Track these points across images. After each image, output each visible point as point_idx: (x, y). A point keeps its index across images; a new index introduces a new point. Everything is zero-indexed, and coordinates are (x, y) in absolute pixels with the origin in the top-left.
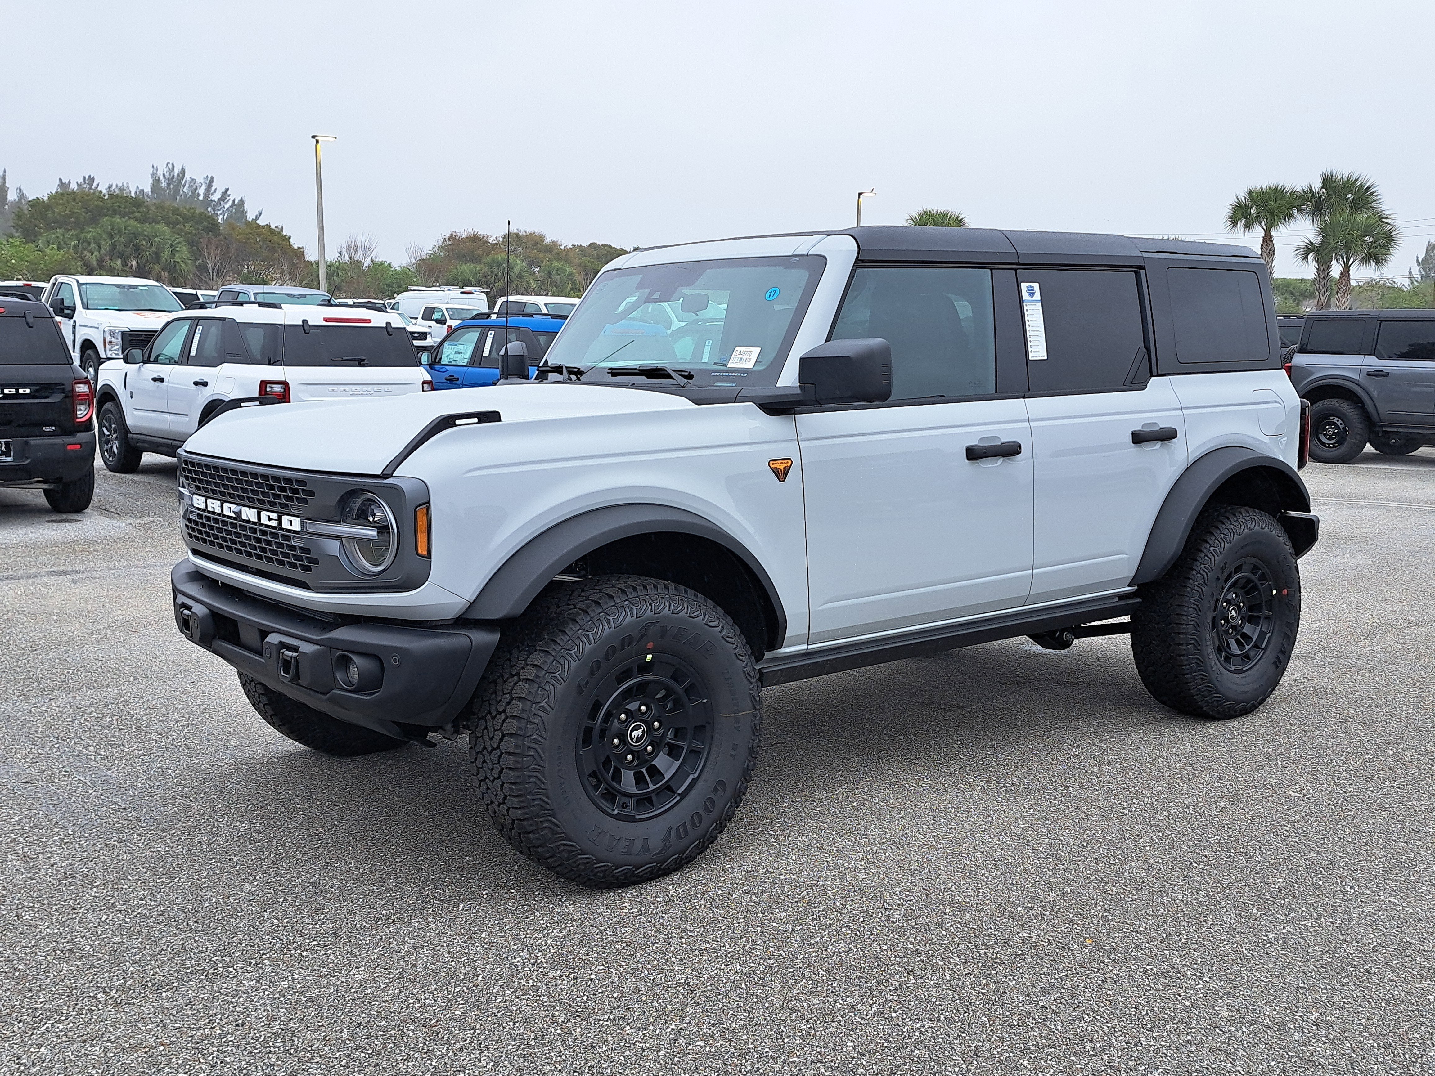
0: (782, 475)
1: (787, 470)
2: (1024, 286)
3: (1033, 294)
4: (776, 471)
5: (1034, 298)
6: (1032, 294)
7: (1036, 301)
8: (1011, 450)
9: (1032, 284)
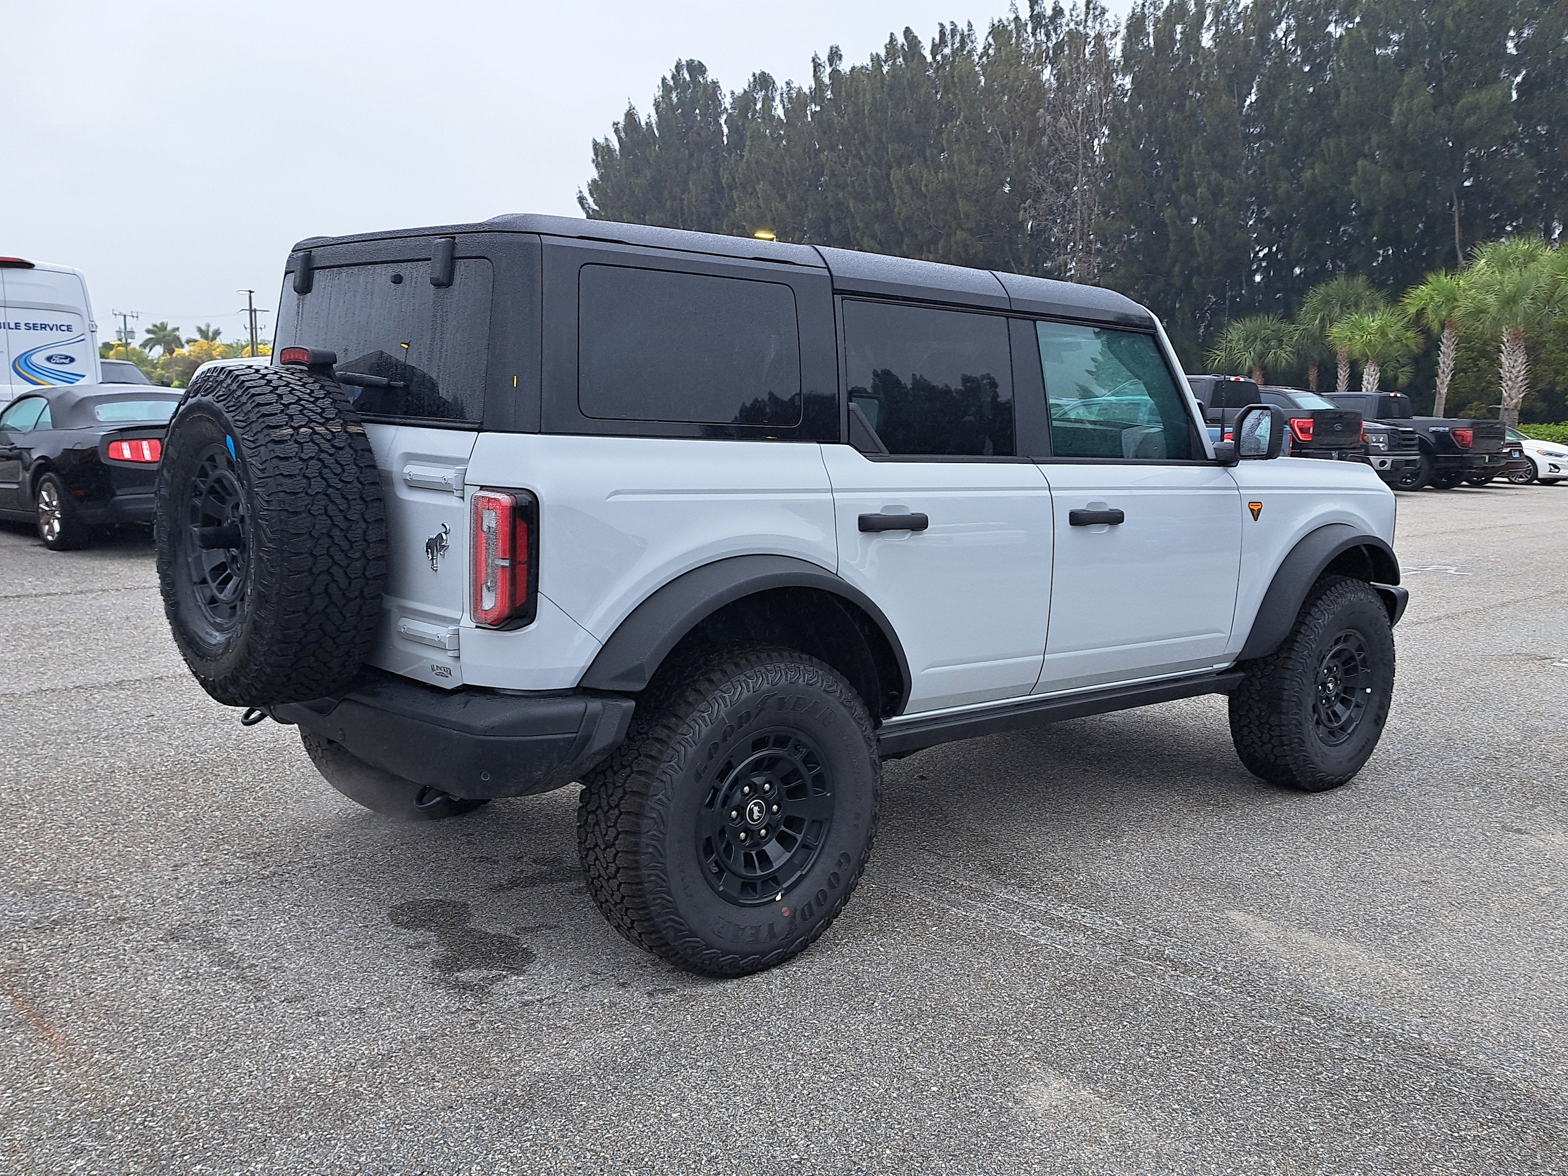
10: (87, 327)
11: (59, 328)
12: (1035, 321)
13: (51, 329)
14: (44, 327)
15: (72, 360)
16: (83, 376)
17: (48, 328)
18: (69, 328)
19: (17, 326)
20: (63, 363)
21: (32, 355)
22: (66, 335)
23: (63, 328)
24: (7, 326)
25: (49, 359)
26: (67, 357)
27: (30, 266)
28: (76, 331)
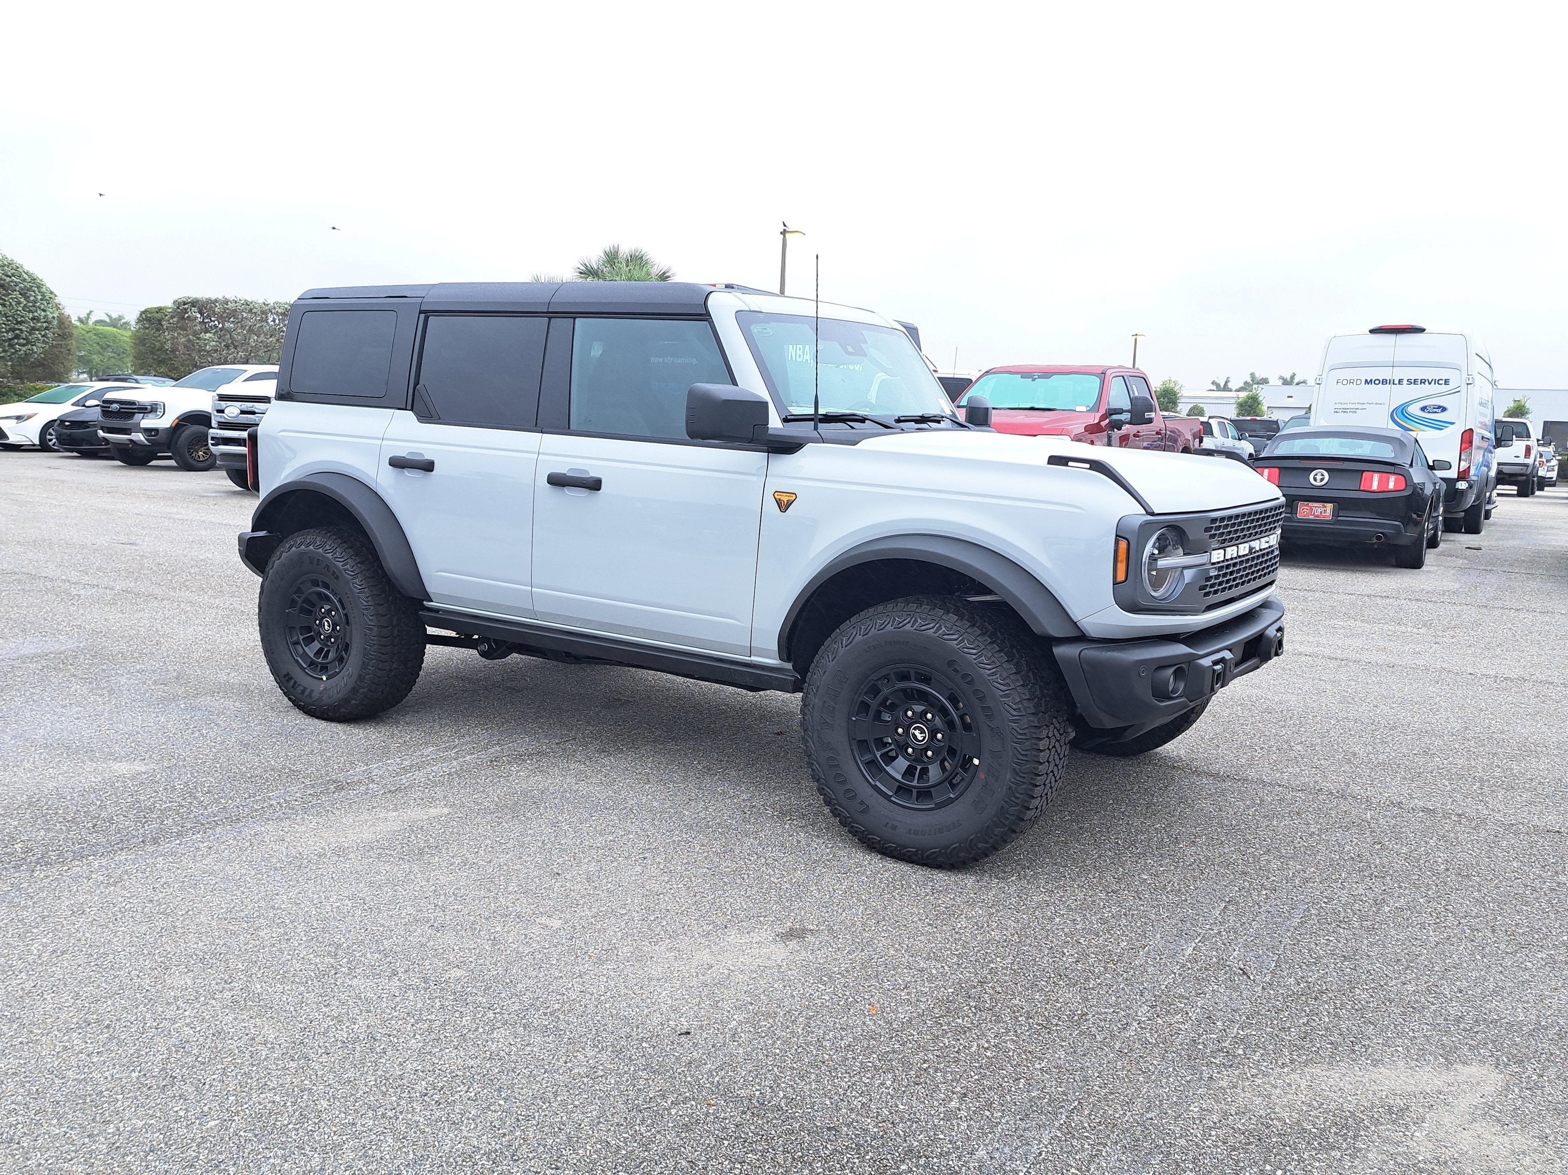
10: (1464, 380)
11: (1437, 382)
12: (575, 318)
13: (1430, 383)
14: (1423, 382)
15: (1444, 409)
16: (1453, 423)
17: (1427, 383)
18: (1446, 382)
19: (1400, 381)
20: (1436, 412)
21: (1409, 405)
22: (1444, 388)
23: (1440, 382)
24: (1392, 382)
25: (1423, 409)
26: (1439, 407)
27: (1422, 330)
28: (1452, 385)
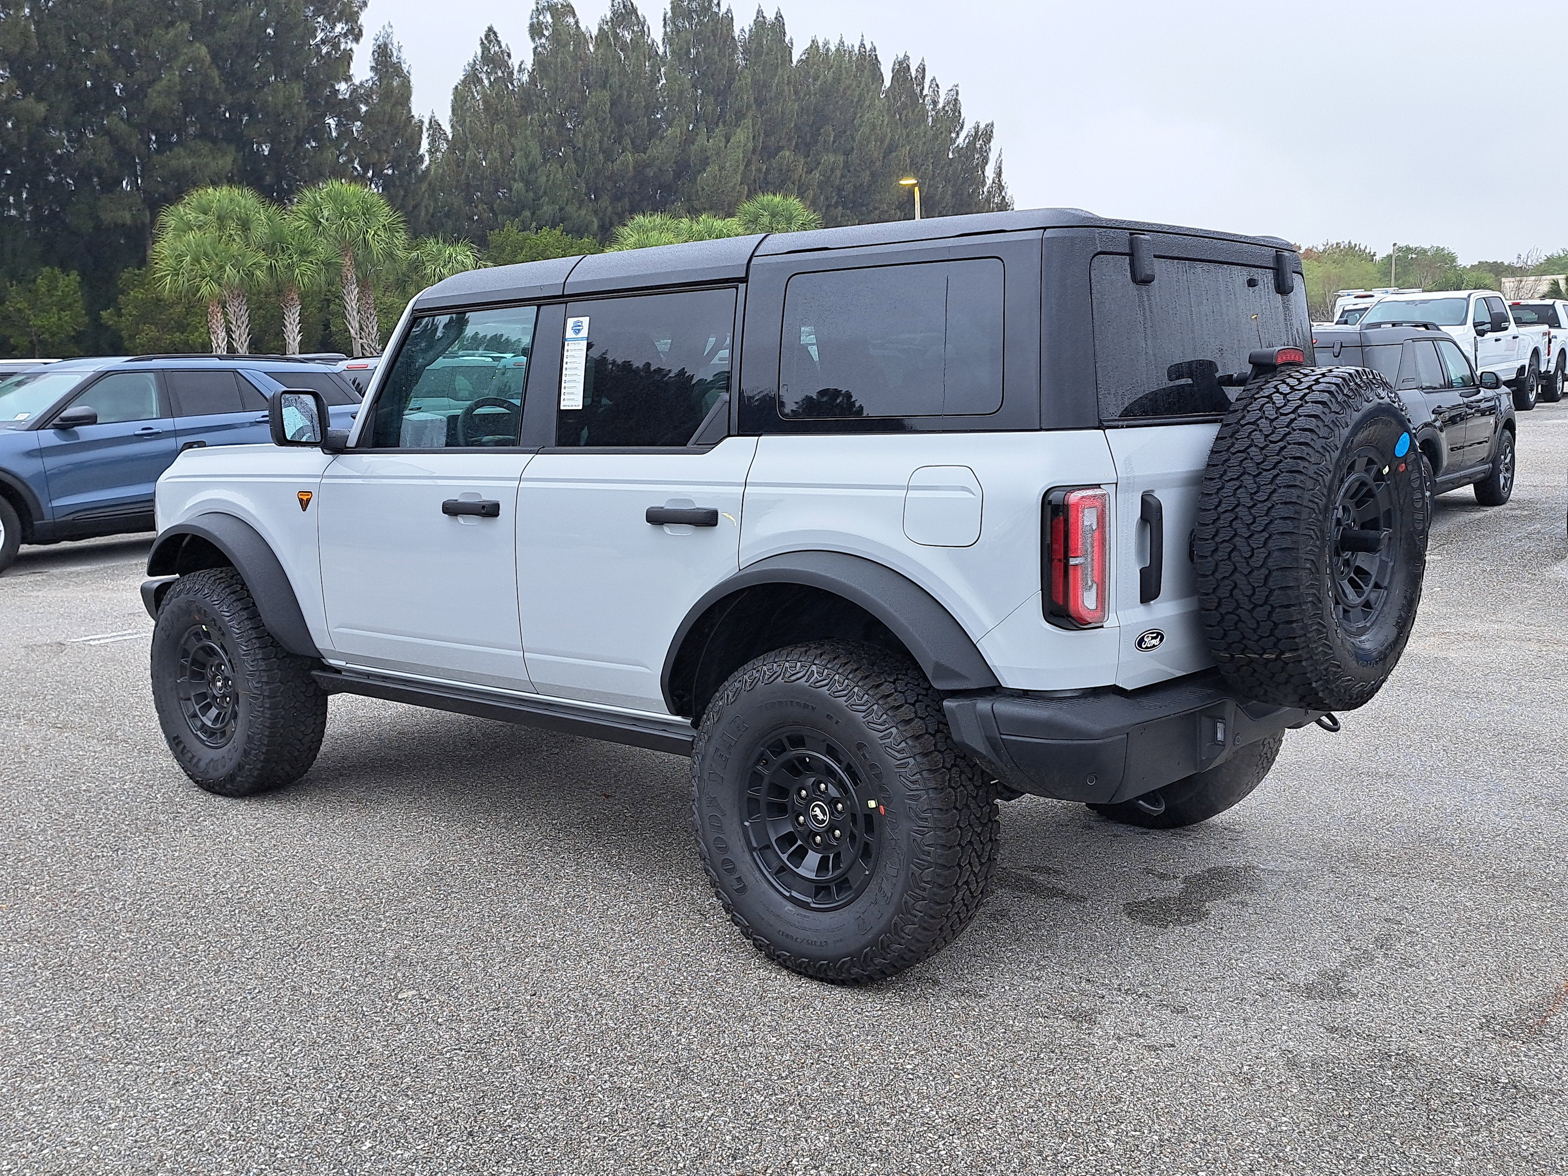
0: (304, 504)
1: (308, 501)
2: (571, 322)
3: (579, 330)
4: (301, 500)
5: (579, 336)
6: (577, 331)
7: (582, 339)
8: (490, 511)
9: (580, 319)
